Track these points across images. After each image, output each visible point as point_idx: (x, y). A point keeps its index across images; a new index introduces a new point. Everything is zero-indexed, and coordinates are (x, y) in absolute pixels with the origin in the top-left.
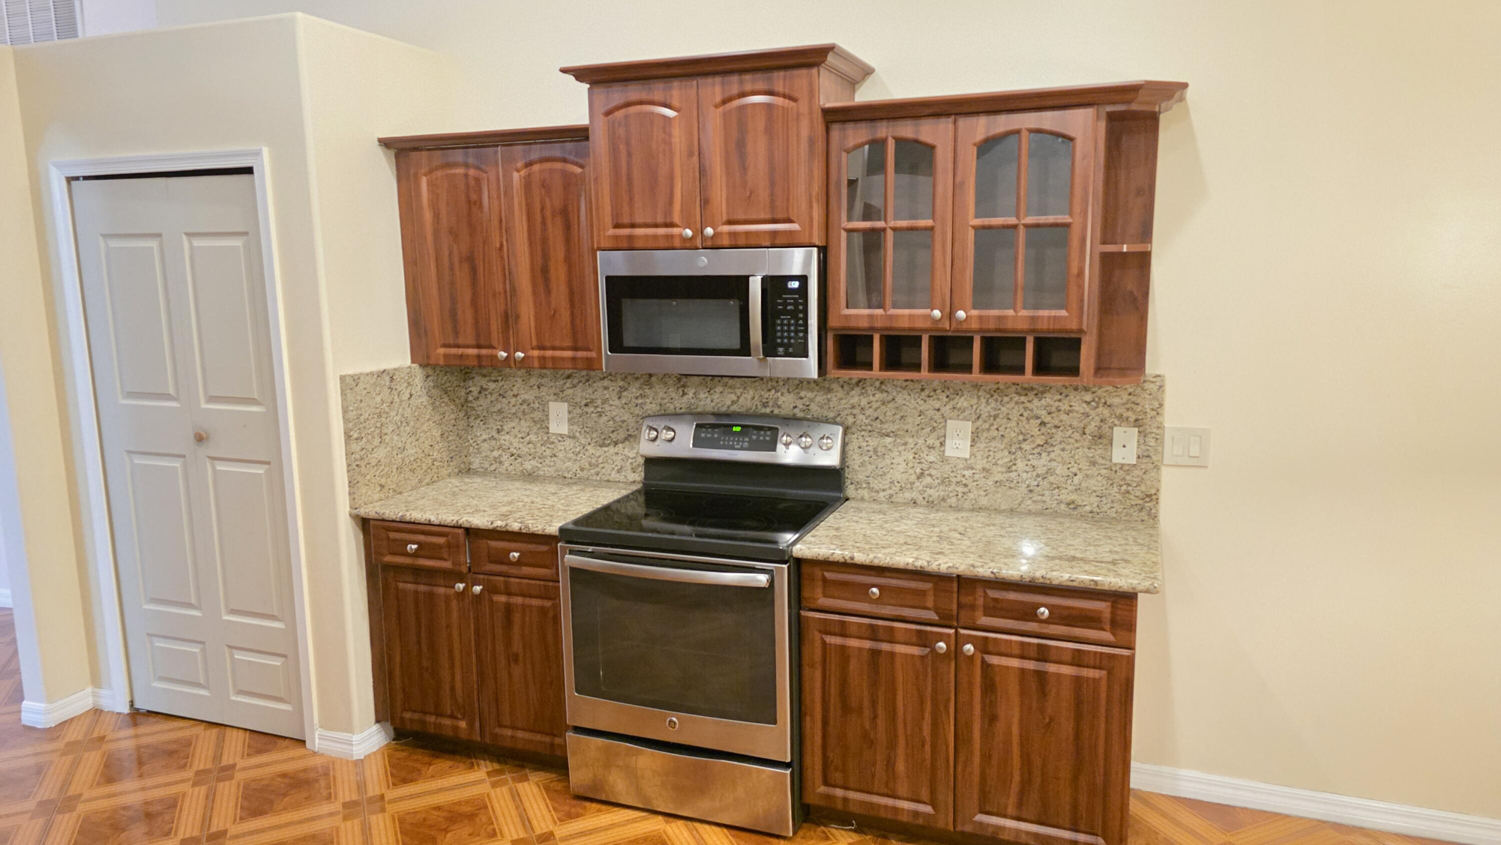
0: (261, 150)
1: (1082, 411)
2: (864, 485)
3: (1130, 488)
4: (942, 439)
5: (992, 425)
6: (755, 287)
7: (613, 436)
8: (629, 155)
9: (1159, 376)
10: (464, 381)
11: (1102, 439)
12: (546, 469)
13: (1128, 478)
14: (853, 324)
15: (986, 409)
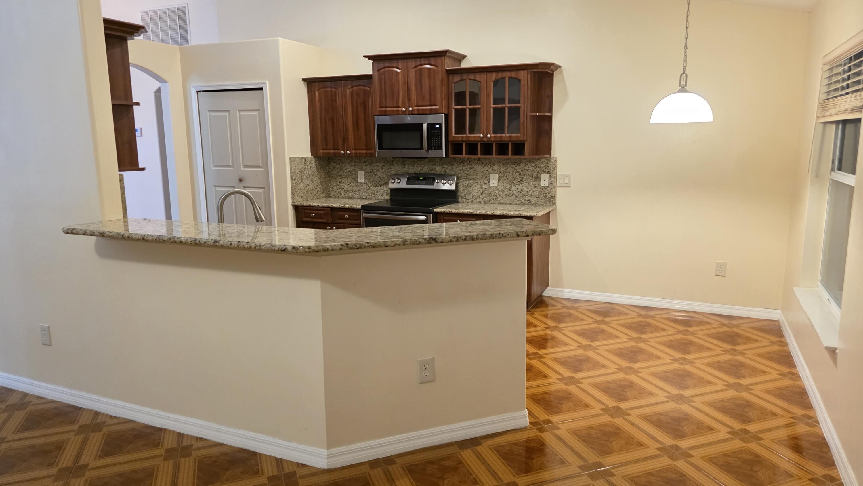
0: (266, 82)
1: (532, 169)
2: (464, 197)
3: (547, 195)
4: (489, 181)
5: (504, 175)
6: (425, 126)
7: (380, 183)
8: (385, 84)
9: (555, 157)
10: (328, 164)
11: (538, 178)
12: (357, 195)
13: (546, 191)
14: (457, 140)
15: (502, 170)
